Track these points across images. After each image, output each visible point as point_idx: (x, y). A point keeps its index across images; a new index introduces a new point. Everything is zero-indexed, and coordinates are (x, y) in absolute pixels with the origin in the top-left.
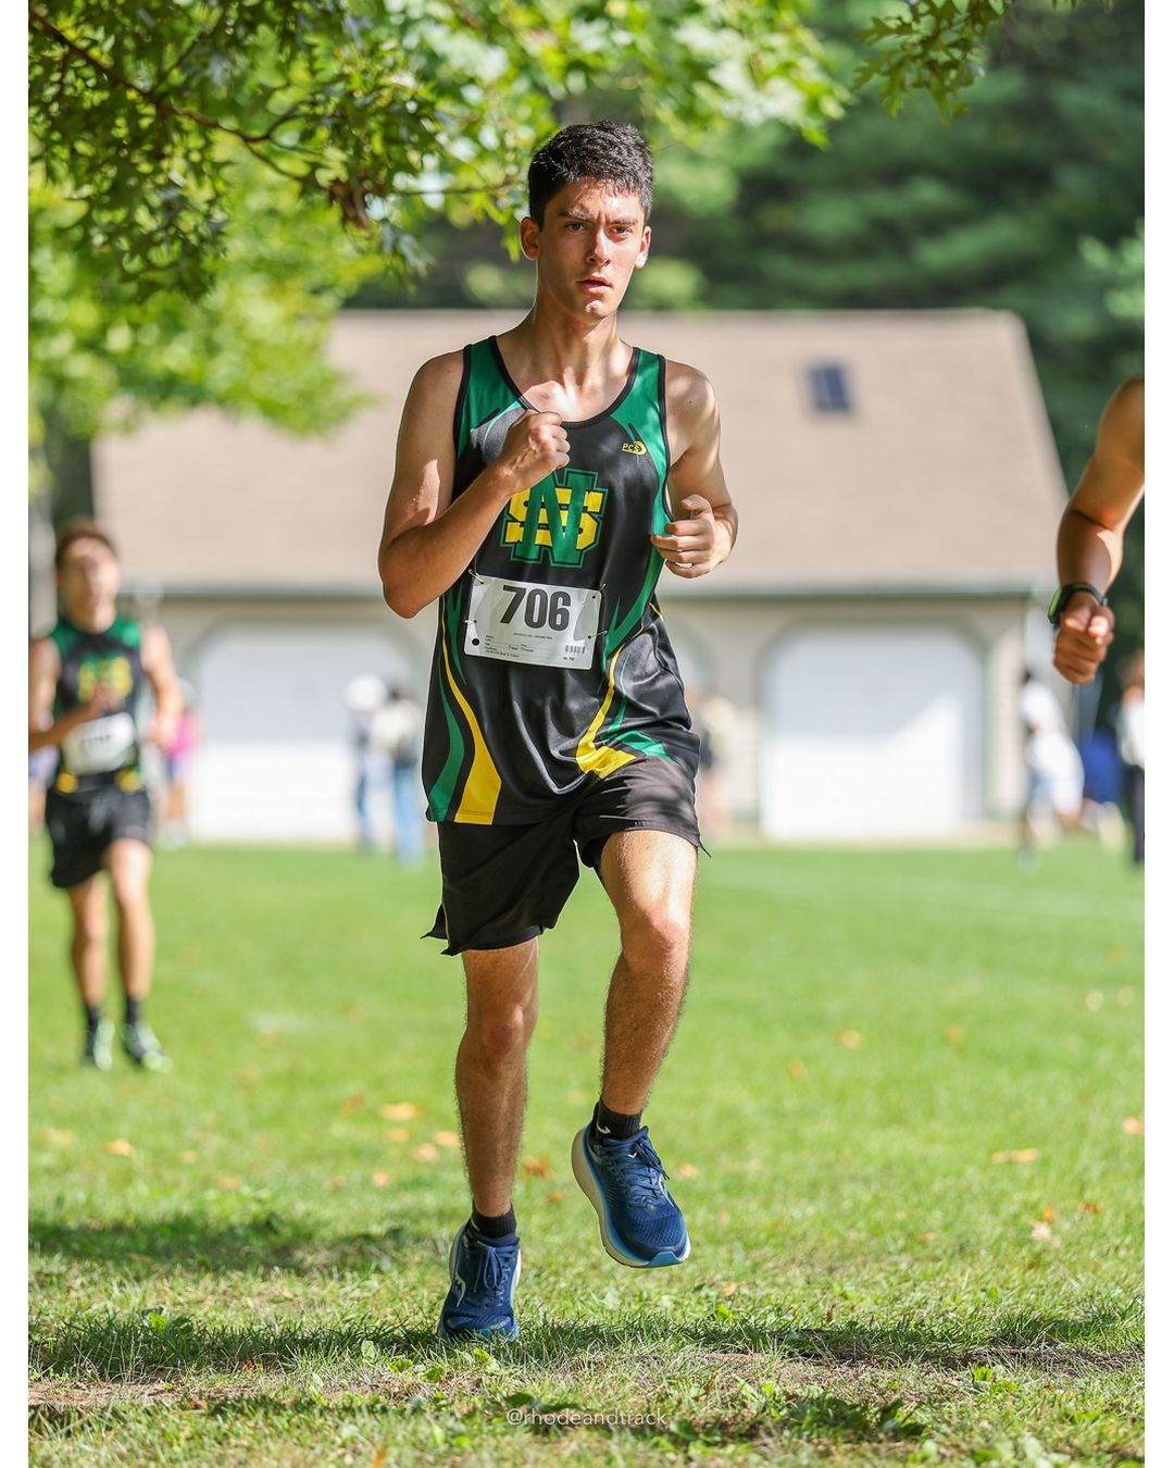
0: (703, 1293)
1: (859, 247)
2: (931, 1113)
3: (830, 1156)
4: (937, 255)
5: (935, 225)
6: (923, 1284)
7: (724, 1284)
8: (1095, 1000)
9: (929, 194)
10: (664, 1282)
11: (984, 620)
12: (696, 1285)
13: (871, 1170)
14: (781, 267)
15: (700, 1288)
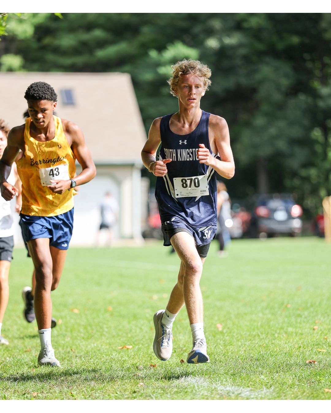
0: (25, 396)
1: (76, 51)
2: (102, 335)
3: (69, 349)
4: (102, 54)
5: (102, 44)
6: (99, 391)
7: (33, 392)
8: (155, 297)
9: (98, 33)
10: (13, 392)
11: (118, 173)
12: (23, 393)
13: (82, 354)
14: (50, 57)
15: (25, 394)
